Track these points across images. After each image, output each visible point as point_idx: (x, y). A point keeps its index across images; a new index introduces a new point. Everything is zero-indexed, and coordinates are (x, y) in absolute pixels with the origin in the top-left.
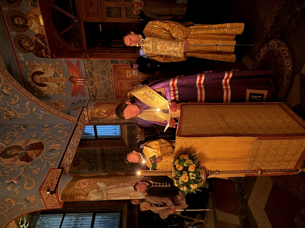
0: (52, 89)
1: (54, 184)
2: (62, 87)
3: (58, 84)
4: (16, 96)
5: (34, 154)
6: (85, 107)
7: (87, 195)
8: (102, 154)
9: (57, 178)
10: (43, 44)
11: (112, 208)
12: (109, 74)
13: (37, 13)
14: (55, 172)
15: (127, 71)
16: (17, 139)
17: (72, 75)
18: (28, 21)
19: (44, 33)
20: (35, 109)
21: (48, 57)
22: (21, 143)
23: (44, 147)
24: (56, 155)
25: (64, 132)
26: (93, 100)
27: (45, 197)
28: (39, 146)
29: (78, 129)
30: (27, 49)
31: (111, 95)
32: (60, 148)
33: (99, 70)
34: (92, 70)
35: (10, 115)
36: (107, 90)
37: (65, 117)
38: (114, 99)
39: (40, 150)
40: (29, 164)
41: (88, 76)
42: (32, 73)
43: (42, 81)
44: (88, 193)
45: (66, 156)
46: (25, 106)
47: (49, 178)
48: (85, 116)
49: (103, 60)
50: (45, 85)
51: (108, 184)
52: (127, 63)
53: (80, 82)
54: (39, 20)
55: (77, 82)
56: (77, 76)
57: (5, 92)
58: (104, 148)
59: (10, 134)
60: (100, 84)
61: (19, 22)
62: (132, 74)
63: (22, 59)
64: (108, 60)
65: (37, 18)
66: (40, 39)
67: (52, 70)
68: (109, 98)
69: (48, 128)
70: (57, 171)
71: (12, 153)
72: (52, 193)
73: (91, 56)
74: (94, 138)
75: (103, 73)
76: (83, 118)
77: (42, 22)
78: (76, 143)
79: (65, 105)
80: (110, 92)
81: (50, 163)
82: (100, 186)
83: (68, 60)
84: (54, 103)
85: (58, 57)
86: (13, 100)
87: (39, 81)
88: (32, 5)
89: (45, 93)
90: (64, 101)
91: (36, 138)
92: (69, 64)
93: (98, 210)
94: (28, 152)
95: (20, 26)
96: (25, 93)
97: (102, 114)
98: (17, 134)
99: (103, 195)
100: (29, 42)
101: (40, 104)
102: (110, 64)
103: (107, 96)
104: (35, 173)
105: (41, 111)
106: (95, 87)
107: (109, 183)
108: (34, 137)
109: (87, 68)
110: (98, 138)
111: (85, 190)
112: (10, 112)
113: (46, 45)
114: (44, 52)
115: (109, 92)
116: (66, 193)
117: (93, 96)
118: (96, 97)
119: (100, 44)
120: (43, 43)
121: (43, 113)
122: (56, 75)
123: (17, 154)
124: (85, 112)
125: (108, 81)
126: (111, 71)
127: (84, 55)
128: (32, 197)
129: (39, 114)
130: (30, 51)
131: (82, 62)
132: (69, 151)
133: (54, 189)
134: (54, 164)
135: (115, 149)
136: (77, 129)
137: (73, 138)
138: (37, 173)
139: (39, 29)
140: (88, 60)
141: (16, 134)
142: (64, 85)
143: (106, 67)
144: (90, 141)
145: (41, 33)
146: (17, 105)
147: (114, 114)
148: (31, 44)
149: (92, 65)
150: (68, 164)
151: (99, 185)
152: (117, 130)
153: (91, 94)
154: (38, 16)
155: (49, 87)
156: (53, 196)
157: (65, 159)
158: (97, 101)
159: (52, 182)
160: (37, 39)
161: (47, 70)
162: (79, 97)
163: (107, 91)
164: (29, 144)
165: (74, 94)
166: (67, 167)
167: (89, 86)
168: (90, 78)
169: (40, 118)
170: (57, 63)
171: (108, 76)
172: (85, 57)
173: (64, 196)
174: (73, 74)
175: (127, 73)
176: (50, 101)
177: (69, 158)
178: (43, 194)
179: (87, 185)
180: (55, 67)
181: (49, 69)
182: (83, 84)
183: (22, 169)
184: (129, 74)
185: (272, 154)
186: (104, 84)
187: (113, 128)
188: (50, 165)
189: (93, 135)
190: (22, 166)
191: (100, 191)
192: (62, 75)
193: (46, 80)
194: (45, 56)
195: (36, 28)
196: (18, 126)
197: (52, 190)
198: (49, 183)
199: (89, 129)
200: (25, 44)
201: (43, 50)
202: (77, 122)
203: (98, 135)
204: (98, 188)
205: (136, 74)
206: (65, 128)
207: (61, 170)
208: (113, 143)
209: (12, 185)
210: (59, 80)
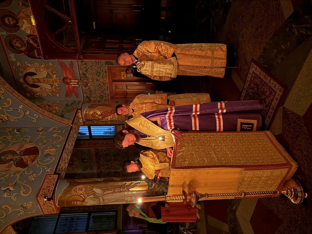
0: (45, 90)
1: (50, 191)
2: (55, 88)
3: (52, 86)
4: (8, 99)
5: (29, 159)
6: (79, 109)
7: (84, 201)
8: (96, 154)
9: (53, 184)
10: (35, 45)
11: (107, 208)
12: (104, 76)
13: (29, 13)
14: (51, 178)
15: (122, 72)
16: (11, 144)
17: (65, 76)
18: (19, 21)
19: (36, 33)
20: (28, 113)
21: (40, 58)
22: (15, 148)
23: (39, 152)
24: (51, 160)
25: (58, 136)
26: (87, 101)
27: (42, 203)
28: (34, 151)
29: (73, 132)
30: (19, 49)
31: (106, 97)
32: (56, 153)
33: (93, 71)
35: (2, 119)
36: (101, 91)
37: (59, 121)
38: (109, 100)
39: (35, 156)
40: (25, 170)
41: (82, 77)
42: (24, 74)
43: (34, 82)
44: (85, 199)
45: (62, 161)
46: (18, 110)
47: (46, 184)
48: (79, 118)
49: (97, 61)
50: (38, 86)
51: (104, 190)
53: (74, 83)
54: (31, 20)
55: (71, 83)
56: (70, 77)
58: (99, 148)
59: (4, 138)
60: (94, 85)
61: (9, 22)
62: (127, 76)
63: (14, 60)
64: (102, 61)
65: (29, 18)
66: (32, 39)
67: (45, 71)
68: (104, 99)
69: (42, 132)
70: (53, 177)
71: (6, 158)
72: (49, 200)
73: (85, 58)
74: (89, 138)
75: (97, 75)
76: (78, 120)
77: (33, 23)
78: (71, 147)
79: (59, 107)
80: (105, 93)
81: (46, 169)
82: (97, 192)
83: (61, 61)
84: (47, 105)
85: (50, 58)
86: (5, 103)
87: (31, 82)
88: (23, 4)
89: (38, 94)
90: (58, 102)
91: (30, 142)
92: (62, 65)
93: (93, 210)
94: (23, 157)
95: (11, 26)
96: (17, 97)
97: (97, 116)
98: (11, 138)
99: (99, 201)
100: (20, 43)
101: (34, 108)
102: (105, 66)
103: (101, 97)
104: (31, 180)
105: (34, 115)
106: (89, 88)
107: (105, 188)
108: (28, 142)
109: (81, 70)
110: (93, 138)
111: (82, 196)
112: (2, 116)
113: (38, 45)
114: (36, 52)
115: (103, 94)
116: (63, 199)
117: (87, 97)
118: (91, 98)
119: (94, 45)
120: (35, 43)
121: (37, 117)
122: (49, 76)
123: (12, 160)
124: (79, 114)
125: (103, 82)
126: (106, 72)
127: (78, 57)
128: (29, 203)
129: (33, 117)
130: (21, 52)
131: (76, 63)
132: (65, 155)
133: (51, 195)
134: (50, 169)
135: (110, 149)
136: (71, 132)
137: (68, 142)
138: (33, 179)
139: (31, 29)
140: (82, 62)
141: (9, 138)
142: (58, 86)
143: (100, 68)
144: (85, 141)
145: (33, 34)
146: (10, 108)
147: (109, 116)
148: (23, 45)
149: (87, 66)
150: (63, 168)
151: (95, 191)
153: (85, 95)
154: (29, 17)
155: (42, 89)
156: (50, 202)
157: (61, 164)
158: (92, 103)
159: (49, 188)
160: (28, 40)
161: (40, 71)
162: (73, 98)
163: (101, 93)
164: (24, 148)
165: (67, 95)
166: (63, 171)
167: (83, 87)
168: (84, 80)
169: (33, 121)
170: (50, 63)
171: (103, 78)
172: (79, 58)
173: (60, 202)
174: (67, 75)
175: (122, 75)
176: (43, 102)
177: (64, 163)
178: (40, 201)
179: (83, 191)
180: (48, 68)
181: (42, 70)
182: (77, 86)
183: (18, 176)
184: (124, 76)
186: (99, 85)
187: (107, 128)
188: (46, 171)
190: (18, 172)
191: (96, 196)
192: (55, 76)
193: (39, 81)
194: (37, 57)
195: (27, 28)
196: (11, 129)
197: (49, 197)
198: (45, 189)
199: (84, 130)
200: (16, 44)
201: (35, 51)
202: (72, 125)
203: (92, 135)
204: (94, 194)
205: (131, 76)
206: (59, 132)
207: (58, 175)
208: (108, 143)
209: (8, 192)
210: (52, 81)
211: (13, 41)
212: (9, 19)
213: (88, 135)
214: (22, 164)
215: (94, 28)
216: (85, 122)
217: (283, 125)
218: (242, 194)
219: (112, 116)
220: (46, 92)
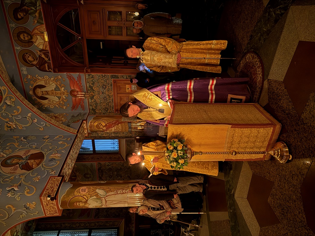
0: (53, 102)
1: (54, 191)
2: (63, 100)
3: (59, 98)
4: (18, 107)
5: (34, 163)
6: (85, 120)
7: (86, 202)
8: (99, 169)
9: (57, 185)
10: (46, 59)
11: (109, 225)
12: (109, 89)
13: (43, 30)
14: (55, 180)
15: (127, 85)
16: (18, 150)
17: (73, 88)
18: (34, 37)
19: (48, 48)
20: (36, 121)
21: (50, 71)
22: (21, 153)
23: (44, 157)
24: (56, 164)
25: (64, 143)
26: (92, 113)
27: (45, 204)
28: (40, 156)
29: (78, 141)
30: (31, 63)
31: (111, 109)
32: (60, 158)
33: (99, 84)
34: (93, 84)
35: (11, 127)
36: (106, 103)
37: (65, 129)
38: (113, 112)
39: (40, 160)
40: (30, 173)
41: (89, 90)
42: (34, 86)
43: (43, 94)
44: (88, 200)
45: (66, 166)
46: (26, 117)
47: (49, 185)
48: (84, 129)
49: (103, 75)
50: (46, 99)
51: (107, 191)
52: (127, 78)
53: (80, 95)
54: (44, 36)
55: (78, 95)
56: (77, 90)
57: (8, 103)
58: (102, 163)
59: (11, 144)
61: (24, 38)
62: (131, 89)
63: (25, 73)
64: (108, 75)
65: (42, 35)
66: (44, 54)
67: (54, 84)
68: (109, 111)
69: (48, 140)
70: (57, 179)
71: (12, 162)
72: (52, 199)
73: (92, 71)
74: (92, 153)
75: (103, 88)
77: (46, 38)
78: (75, 154)
79: (65, 118)
80: (110, 106)
81: (50, 171)
82: (99, 193)
83: (70, 75)
84: (54, 116)
85: (60, 71)
86: (15, 111)
87: (40, 94)
88: (38, 22)
89: (45, 106)
90: (64, 114)
91: (36, 148)
92: (70, 78)
93: (94, 226)
94: (29, 161)
95: (25, 42)
96: (27, 105)
97: (101, 127)
98: (18, 145)
99: (102, 202)
100: (33, 57)
101: (42, 116)
102: (111, 79)
103: (106, 109)
104: (35, 181)
105: (41, 123)
106: (95, 101)
107: (108, 190)
108: (34, 148)
109: (88, 83)
110: (96, 152)
111: (85, 197)
112: (11, 123)
113: (49, 59)
114: (46, 66)
115: (108, 106)
116: (66, 199)
117: (93, 109)
118: (96, 110)
119: (101, 60)
120: (46, 57)
121: (44, 125)
122: (57, 89)
123: (18, 163)
124: (84, 125)
125: (108, 95)
126: (111, 85)
127: (86, 70)
128: (32, 204)
129: (40, 125)
130: (33, 65)
131: (84, 76)
132: (69, 161)
133: (54, 195)
134: (54, 172)
135: (113, 164)
136: (76, 140)
137: (72, 149)
138: (38, 181)
139: (44, 44)
140: (89, 75)
141: (16, 145)
142: (65, 98)
143: (106, 81)
144: (88, 156)
145: (45, 49)
146: (19, 116)
147: (113, 127)
148: (35, 58)
149: (93, 79)
150: (67, 173)
151: (98, 192)
152: (115, 145)
153: (91, 108)
154: (43, 33)
155: (50, 101)
156: (53, 202)
157: (65, 169)
158: (97, 115)
159: (52, 189)
160: (40, 54)
161: (49, 84)
162: (79, 110)
163: (107, 105)
165: (74, 107)
166: (67, 177)
167: (89, 100)
168: (91, 92)
169: (40, 129)
170: (59, 77)
171: (108, 91)
172: (87, 72)
173: (63, 203)
174: (74, 88)
175: (127, 88)
176: (50, 114)
177: (68, 168)
178: (43, 201)
179: (86, 192)
180: (56, 80)
181: (51, 83)
182: (84, 98)
183: (23, 177)
184: (128, 89)
185: (245, 141)
186: (104, 98)
187: (111, 143)
188: (51, 173)
189: (91, 149)
190: (23, 174)
191: (99, 198)
192: (63, 88)
193: (48, 94)
194: (47, 70)
195: (40, 43)
196: (18, 137)
197: (53, 196)
198: (49, 190)
199: (87, 144)
200: (29, 58)
201: (46, 65)
202: (77, 134)
203: (96, 149)
204: (97, 195)
205: (135, 88)
206: (65, 139)
207: (61, 177)
208: (111, 158)
209: (13, 192)
210: (60, 94)
211: (26, 55)
212: (24, 35)
213: (92, 149)
214: (27, 167)
215: (102, 48)
216: (90, 133)
217: (269, 95)
218: (233, 152)
219: (116, 127)
220: (54, 104)
